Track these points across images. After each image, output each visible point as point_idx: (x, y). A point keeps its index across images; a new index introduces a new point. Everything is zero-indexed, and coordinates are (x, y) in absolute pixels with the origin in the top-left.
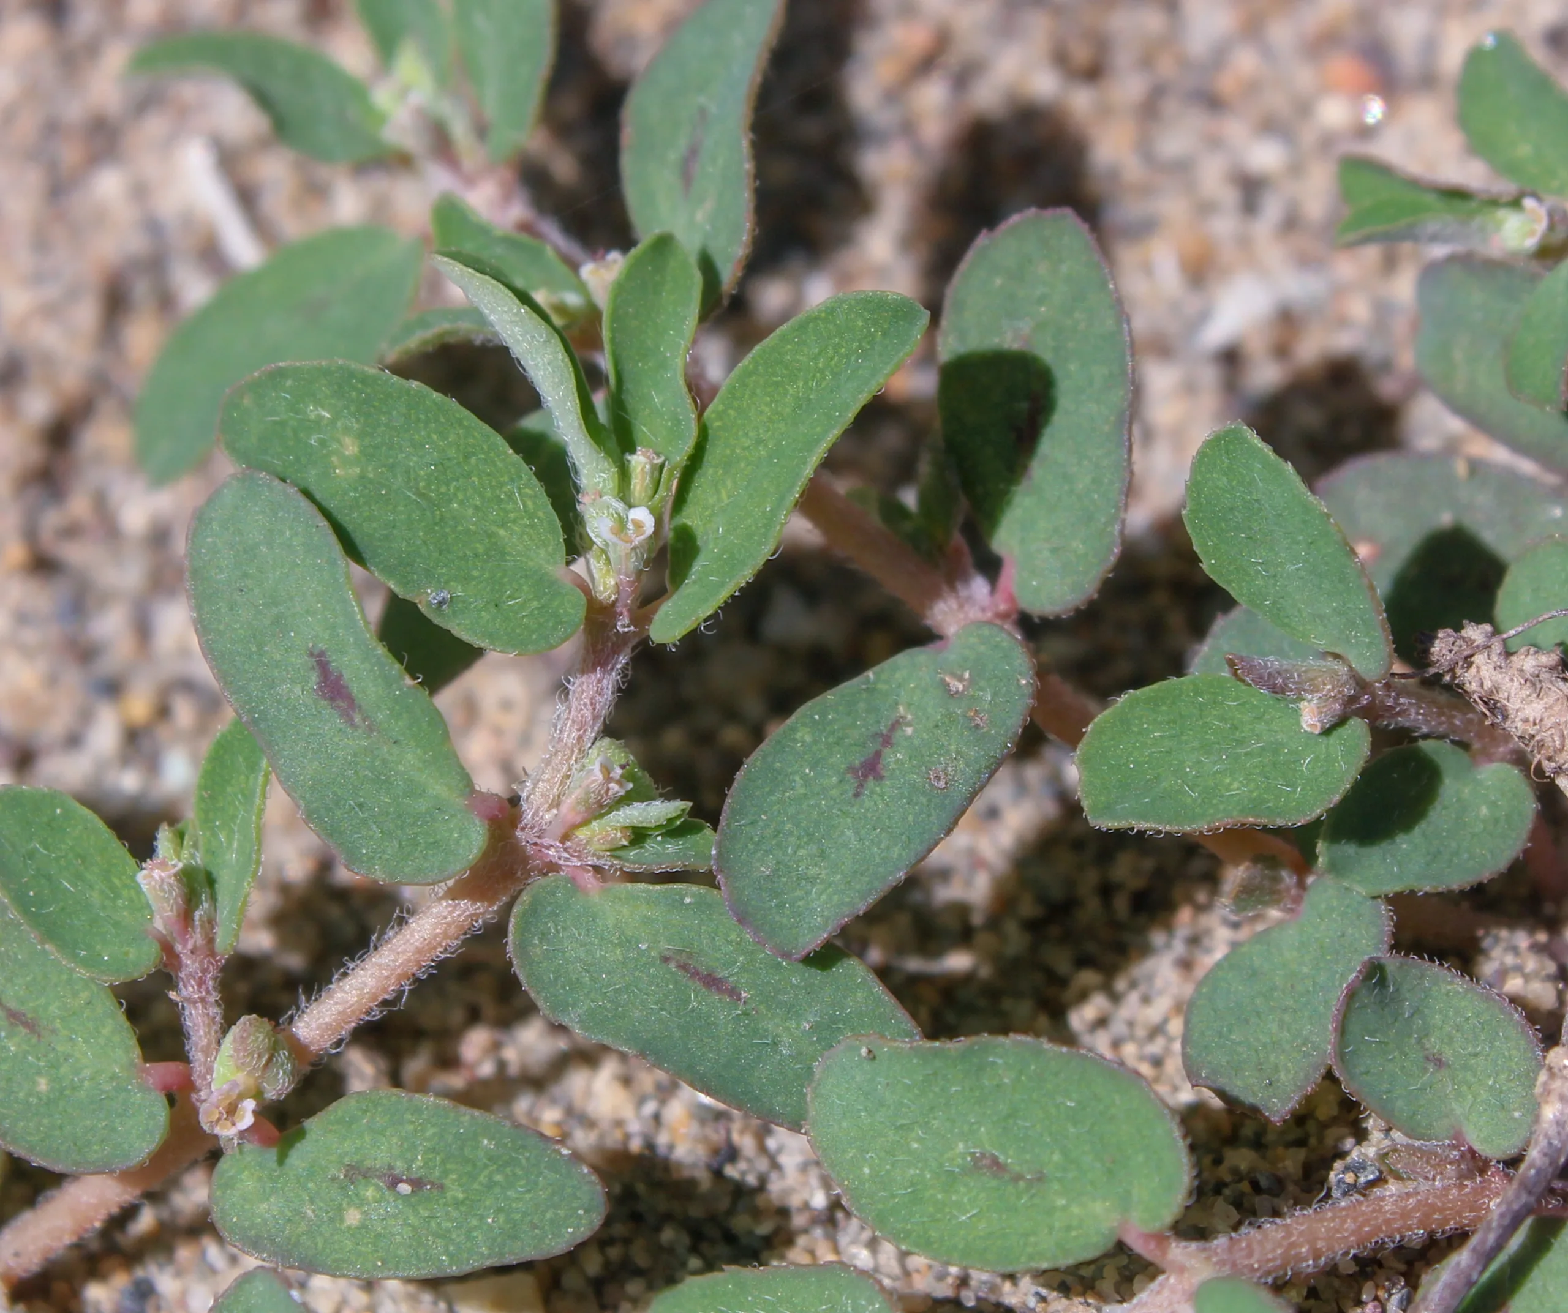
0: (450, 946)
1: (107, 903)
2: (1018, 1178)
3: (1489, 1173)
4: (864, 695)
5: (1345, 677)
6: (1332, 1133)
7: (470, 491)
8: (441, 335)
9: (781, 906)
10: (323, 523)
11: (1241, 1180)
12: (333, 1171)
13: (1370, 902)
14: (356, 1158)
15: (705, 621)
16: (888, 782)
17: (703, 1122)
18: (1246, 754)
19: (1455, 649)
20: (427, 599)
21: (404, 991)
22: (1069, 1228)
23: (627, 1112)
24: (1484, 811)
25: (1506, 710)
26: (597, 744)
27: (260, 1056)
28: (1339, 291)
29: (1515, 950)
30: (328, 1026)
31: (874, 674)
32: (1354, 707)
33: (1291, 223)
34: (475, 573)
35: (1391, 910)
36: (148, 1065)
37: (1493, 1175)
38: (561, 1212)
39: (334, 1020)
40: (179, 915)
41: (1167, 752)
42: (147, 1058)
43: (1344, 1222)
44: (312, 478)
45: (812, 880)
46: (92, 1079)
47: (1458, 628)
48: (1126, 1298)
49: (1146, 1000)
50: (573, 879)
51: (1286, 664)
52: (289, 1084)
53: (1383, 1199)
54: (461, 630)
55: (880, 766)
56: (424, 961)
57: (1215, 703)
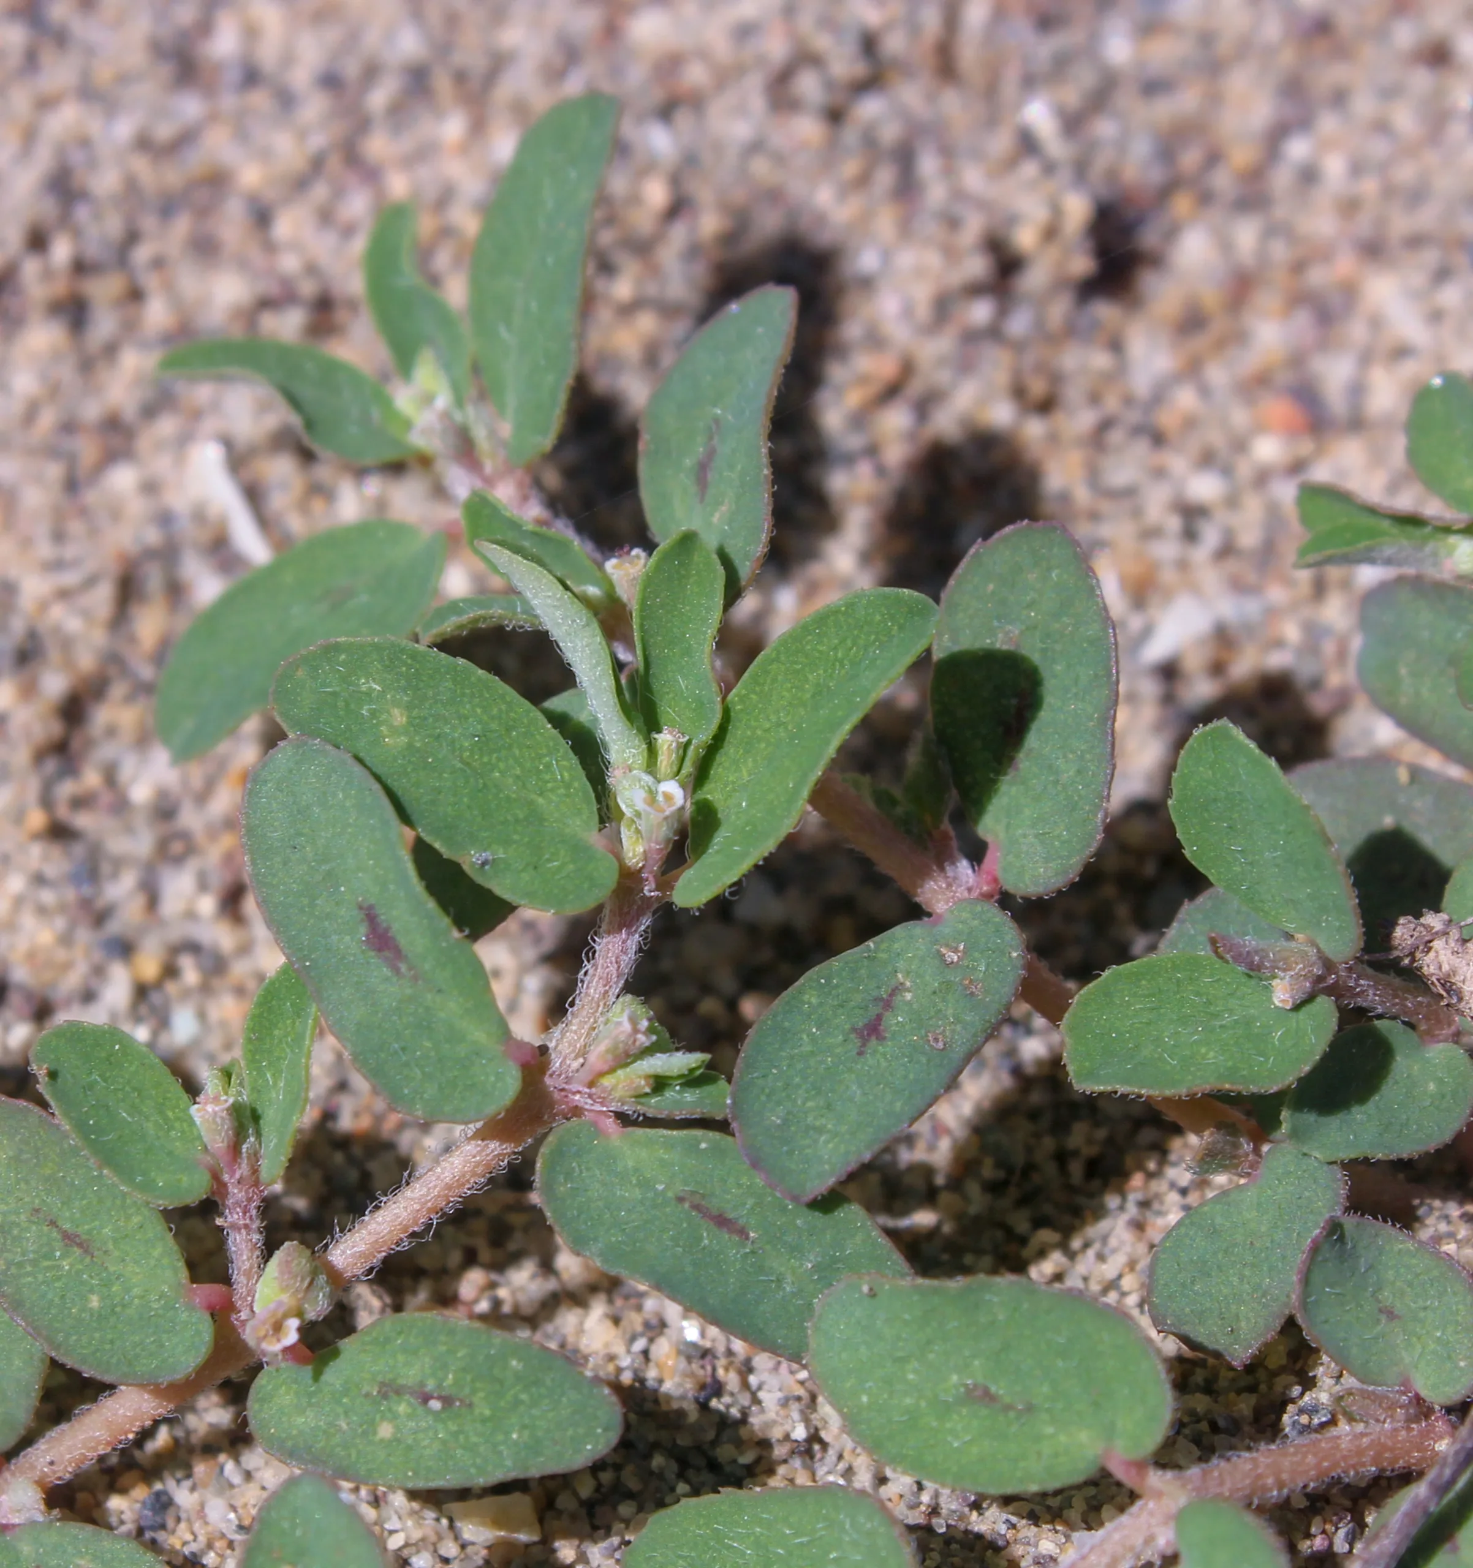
0: (476, 1183)
1: (161, 1134)
2: (1008, 1408)
3: (1433, 1418)
4: (866, 962)
5: (1314, 958)
6: (1281, 1381)
7: (511, 761)
8: (476, 620)
9: (790, 1153)
10: (376, 787)
11: (1198, 1421)
12: (366, 1389)
13: (1325, 1168)
14: (391, 1376)
15: (730, 887)
16: (889, 1043)
17: (689, 1359)
18: (1221, 1026)
19: (1416, 934)
20: (471, 859)
21: (432, 1224)
22: (1056, 1455)
23: (619, 1349)
24: (1432, 1086)
25: (1461, 992)
26: (621, 999)
27: (303, 1280)
28: (1272, 613)
29: (1447, 1218)
30: (362, 1254)
31: (874, 943)
32: (1321, 986)
33: (1226, 551)
34: (516, 837)
35: (1346, 1175)
36: (195, 1286)
37: (1437, 1420)
38: (581, 1431)
39: (368, 1250)
40: (229, 1146)
41: (1147, 1023)
42: (194, 1279)
43: (1305, 1455)
44: (362, 746)
45: (820, 1130)
46: (142, 1297)
47: (1418, 915)
48: (1093, 1525)
49: (1101, 1257)
50: (595, 1124)
51: (1262, 944)
52: (328, 1306)
53: (1339, 1437)
54: (501, 888)
55: (882, 1028)
56: (453, 1197)
57: (1191, 979)
